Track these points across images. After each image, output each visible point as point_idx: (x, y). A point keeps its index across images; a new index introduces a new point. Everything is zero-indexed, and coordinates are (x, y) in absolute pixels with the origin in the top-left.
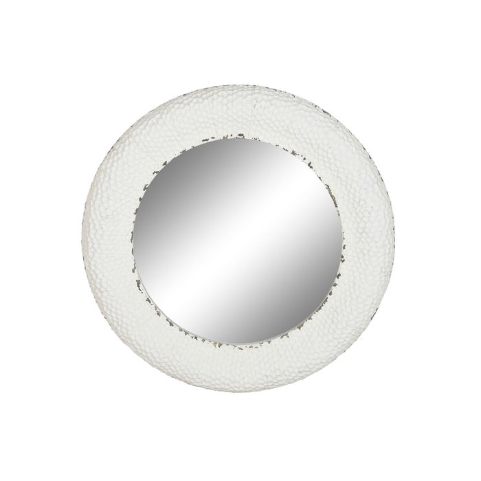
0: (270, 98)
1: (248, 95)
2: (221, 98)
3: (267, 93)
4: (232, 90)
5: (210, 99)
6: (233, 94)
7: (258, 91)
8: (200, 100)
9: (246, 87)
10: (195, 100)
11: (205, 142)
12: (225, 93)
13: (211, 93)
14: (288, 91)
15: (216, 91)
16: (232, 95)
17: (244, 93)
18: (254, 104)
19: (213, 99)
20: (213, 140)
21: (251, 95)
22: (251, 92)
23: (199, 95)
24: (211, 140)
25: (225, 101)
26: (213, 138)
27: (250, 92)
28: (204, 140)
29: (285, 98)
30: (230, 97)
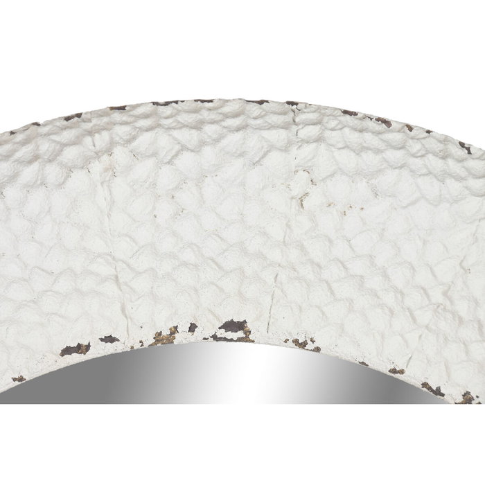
0: (370, 159)
1: (272, 148)
2: (150, 163)
3: (354, 137)
4: (198, 126)
5: (97, 167)
6: (203, 143)
7: (313, 131)
8: (53, 172)
9: (256, 109)
10: (29, 173)
11: (75, 358)
12: (164, 141)
13: (102, 139)
14: (439, 129)
15: (122, 131)
16: (197, 150)
17: (253, 142)
18: (297, 191)
19: (111, 170)
20: (110, 349)
21: (286, 149)
22: (283, 134)
23: (45, 147)
24: (99, 350)
25: (166, 178)
26: (110, 339)
27: (278, 136)
28: (67, 351)
29: (434, 163)
30: (186, 160)
